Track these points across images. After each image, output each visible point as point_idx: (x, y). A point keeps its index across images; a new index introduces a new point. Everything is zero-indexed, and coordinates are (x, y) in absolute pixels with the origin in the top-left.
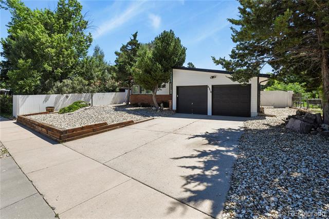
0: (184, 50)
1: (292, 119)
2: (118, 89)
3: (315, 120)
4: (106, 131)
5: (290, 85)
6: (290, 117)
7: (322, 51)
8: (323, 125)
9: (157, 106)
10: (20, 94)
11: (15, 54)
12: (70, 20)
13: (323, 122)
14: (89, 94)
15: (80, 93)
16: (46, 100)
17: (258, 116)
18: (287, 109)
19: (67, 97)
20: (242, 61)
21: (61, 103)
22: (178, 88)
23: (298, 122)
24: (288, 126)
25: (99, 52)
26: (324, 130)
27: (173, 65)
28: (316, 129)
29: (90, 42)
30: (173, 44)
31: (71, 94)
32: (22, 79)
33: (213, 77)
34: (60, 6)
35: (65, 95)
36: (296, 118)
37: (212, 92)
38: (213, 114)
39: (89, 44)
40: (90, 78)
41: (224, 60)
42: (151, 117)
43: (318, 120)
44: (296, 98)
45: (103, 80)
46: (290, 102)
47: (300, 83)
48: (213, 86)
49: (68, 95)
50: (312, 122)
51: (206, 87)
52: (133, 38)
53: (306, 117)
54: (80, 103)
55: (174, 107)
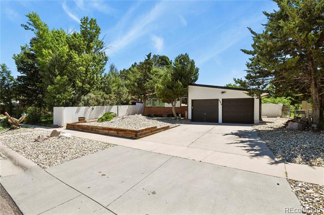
0: (197, 69)
1: (291, 122)
2: (130, 103)
3: (307, 122)
4: (157, 133)
5: (278, 99)
6: (289, 121)
7: (311, 76)
8: (313, 125)
9: (175, 116)
10: (58, 106)
11: (50, 71)
12: (92, 42)
13: (312, 123)
14: (109, 107)
15: (103, 105)
16: (77, 112)
17: (260, 122)
18: (278, 118)
19: (93, 109)
20: (254, 81)
21: (89, 114)
22: (192, 101)
23: (296, 124)
24: (288, 127)
25: (114, 69)
26: (313, 128)
27: (190, 82)
28: (308, 128)
29: (106, 61)
30: (189, 65)
31: (95, 107)
32: (60, 93)
33: (223, 92)
34: (83, 29)
35: (91, 107)
36: (295, 122)
37: (223, 105)
38: (223, 122)
39: (105, 62)
40: (108, 92)
41: (241, 81)
42: (177, 125)
43: (309, 122)
44: (285, 110)
45: (119, 94)
46: (280, 112)
47: (287, 97)
48: (223, 100)
49: (94, 107)
50: (305, 123)
51: (217, 100)
52: (147, 59)
53: (301, 120)
54: (110, 113)
55: (190, 117)
